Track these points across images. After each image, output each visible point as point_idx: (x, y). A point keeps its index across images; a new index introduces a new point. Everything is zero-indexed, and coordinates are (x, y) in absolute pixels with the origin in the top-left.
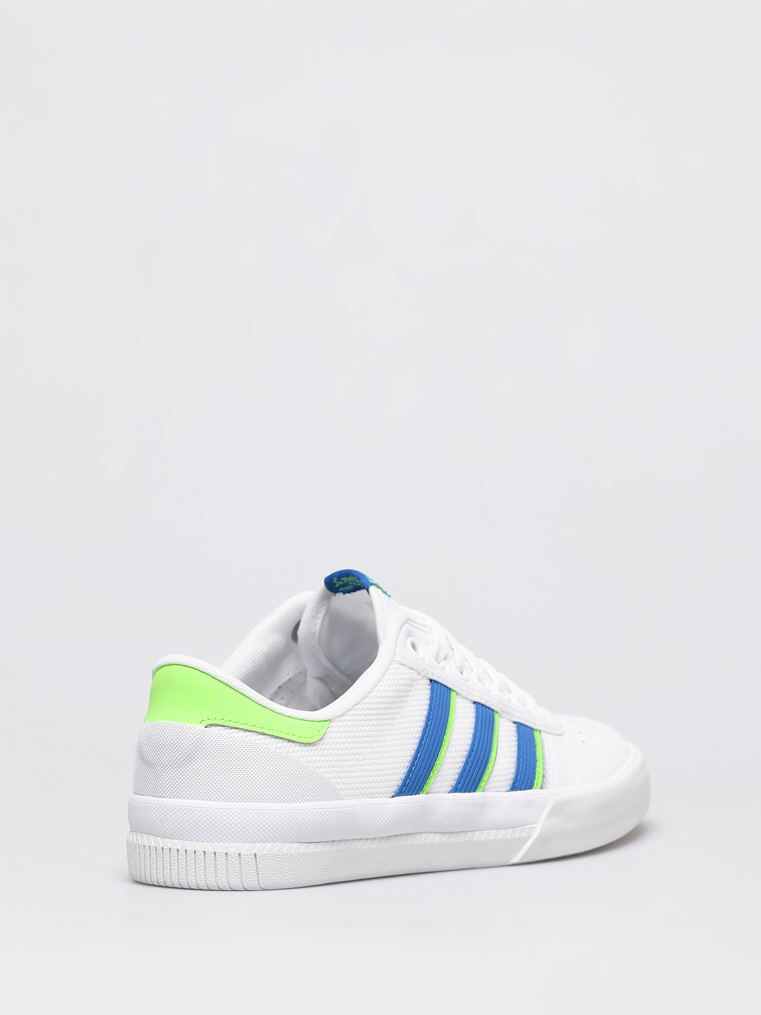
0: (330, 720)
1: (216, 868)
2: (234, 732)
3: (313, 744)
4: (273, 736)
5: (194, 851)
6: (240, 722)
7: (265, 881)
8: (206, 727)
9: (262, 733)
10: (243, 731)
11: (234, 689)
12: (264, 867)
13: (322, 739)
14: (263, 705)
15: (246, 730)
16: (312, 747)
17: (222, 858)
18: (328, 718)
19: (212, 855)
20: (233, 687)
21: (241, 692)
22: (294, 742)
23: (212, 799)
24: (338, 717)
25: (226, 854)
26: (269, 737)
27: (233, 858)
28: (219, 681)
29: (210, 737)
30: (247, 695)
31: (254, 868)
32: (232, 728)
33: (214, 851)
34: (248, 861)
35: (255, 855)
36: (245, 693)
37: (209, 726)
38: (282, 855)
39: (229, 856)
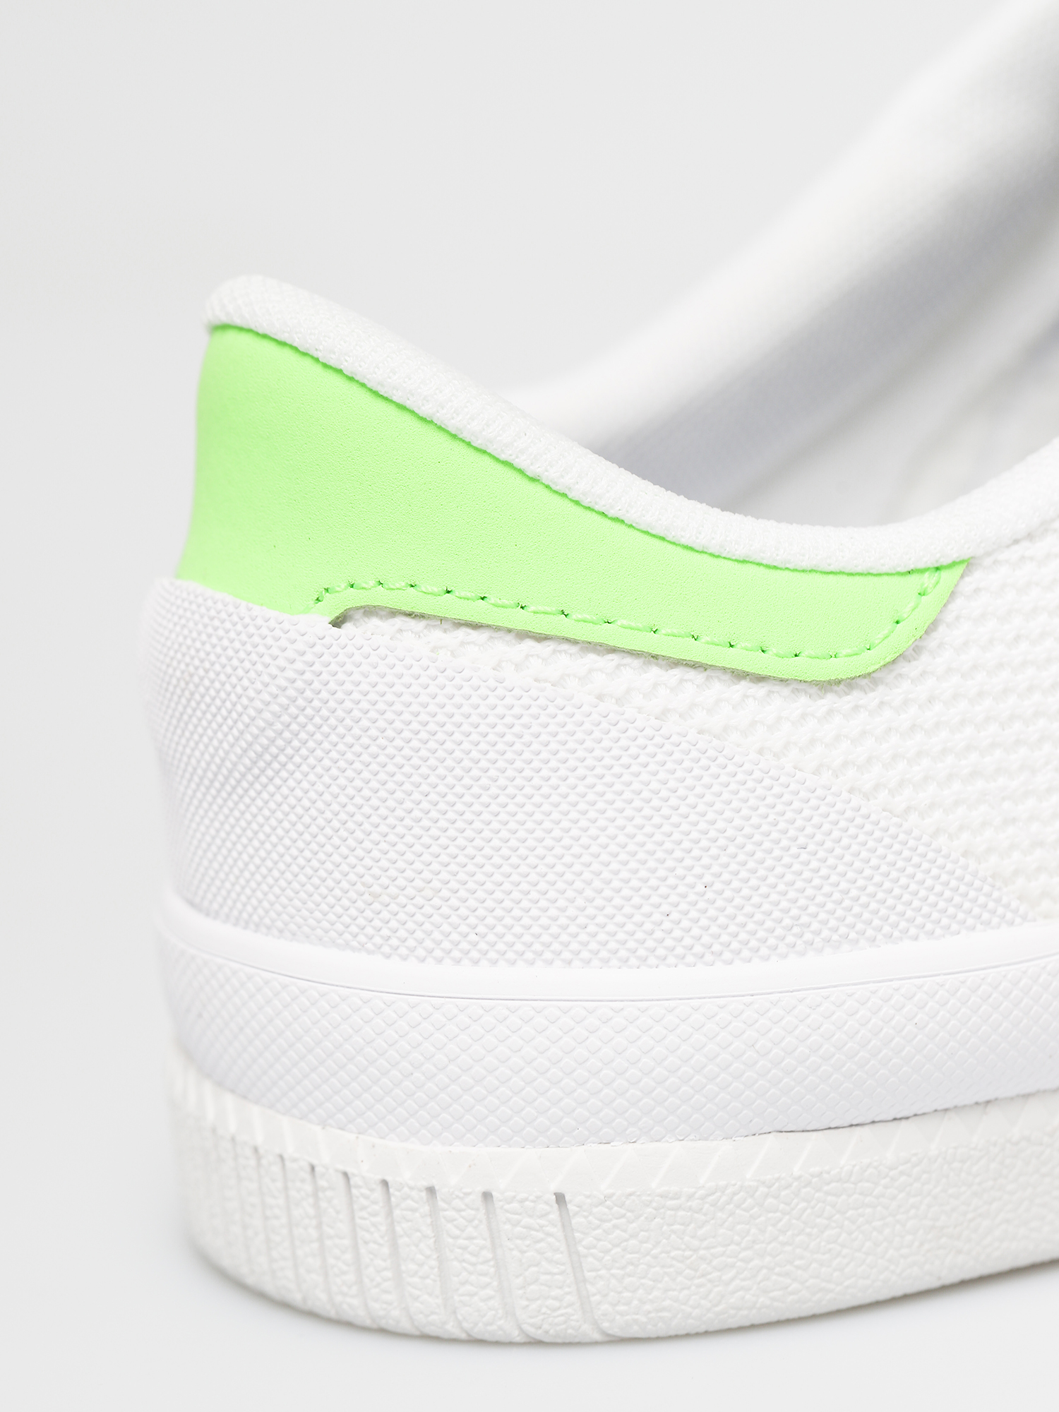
0: (969, 564)
1: (394, 1245)
2: (463, 644)
3: (864, 682)
4: (655, 657)
5: (308, 1169)
6: (492, 599)
7: (621, 1308)
8: (337, 623)
9: (601, 645)
10: (509, 637)
11: (469, 444)
12: (607, 1252)
13: (917, 649)
14: (612, 513)
15: (523, 635)
16: (881, 688)
17: (414, 1210)
18: (955, 555)
19: (372, 1190)
20: (464, 435)
21: (503, 457)
22: (760, 679)
23: (369, 946)
24: (1016, 542)
25: (431, 1191)
26: (636, 663)
27: (459, 1211)
28: (402, 407)
29: (349, 667)
30: (533, 470)
31: (558, 1256)
32: (459, 624)
33: (379, 1177)
34: (529, 1228)
35: (560, 1198)
36: (521, 462)
37: (358, 615)
38: (691, 1197)
39: (441, 1204)
